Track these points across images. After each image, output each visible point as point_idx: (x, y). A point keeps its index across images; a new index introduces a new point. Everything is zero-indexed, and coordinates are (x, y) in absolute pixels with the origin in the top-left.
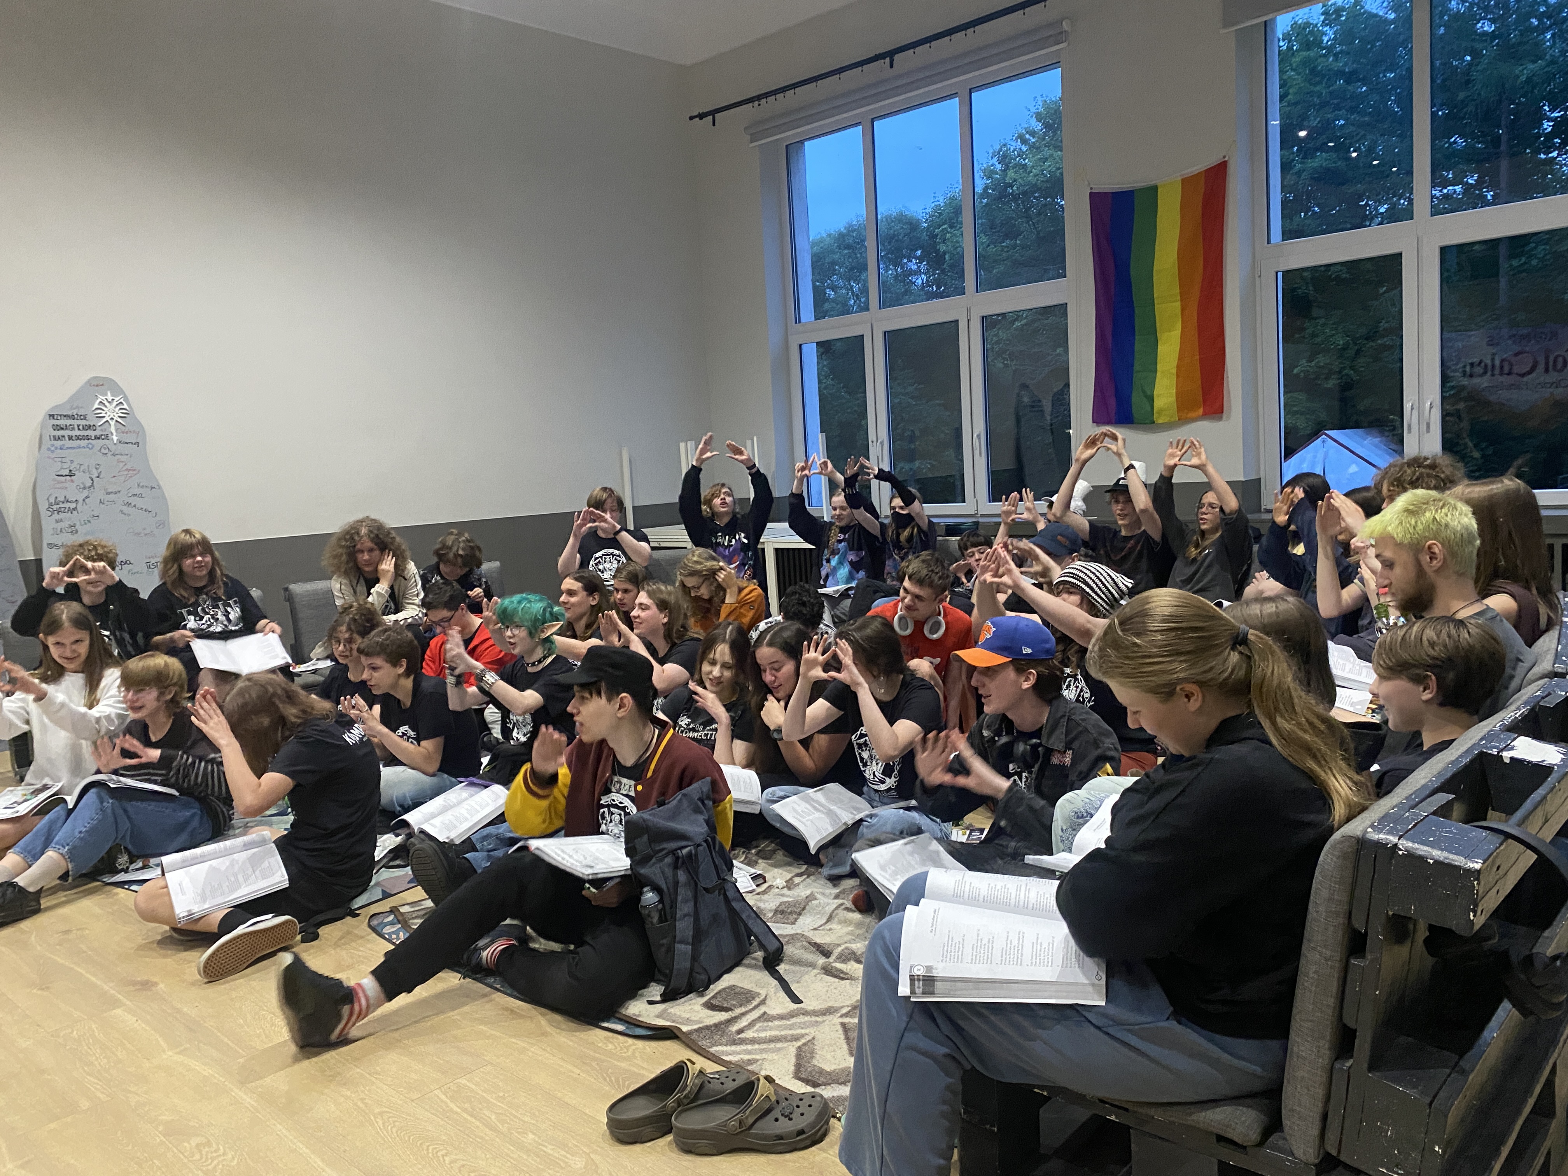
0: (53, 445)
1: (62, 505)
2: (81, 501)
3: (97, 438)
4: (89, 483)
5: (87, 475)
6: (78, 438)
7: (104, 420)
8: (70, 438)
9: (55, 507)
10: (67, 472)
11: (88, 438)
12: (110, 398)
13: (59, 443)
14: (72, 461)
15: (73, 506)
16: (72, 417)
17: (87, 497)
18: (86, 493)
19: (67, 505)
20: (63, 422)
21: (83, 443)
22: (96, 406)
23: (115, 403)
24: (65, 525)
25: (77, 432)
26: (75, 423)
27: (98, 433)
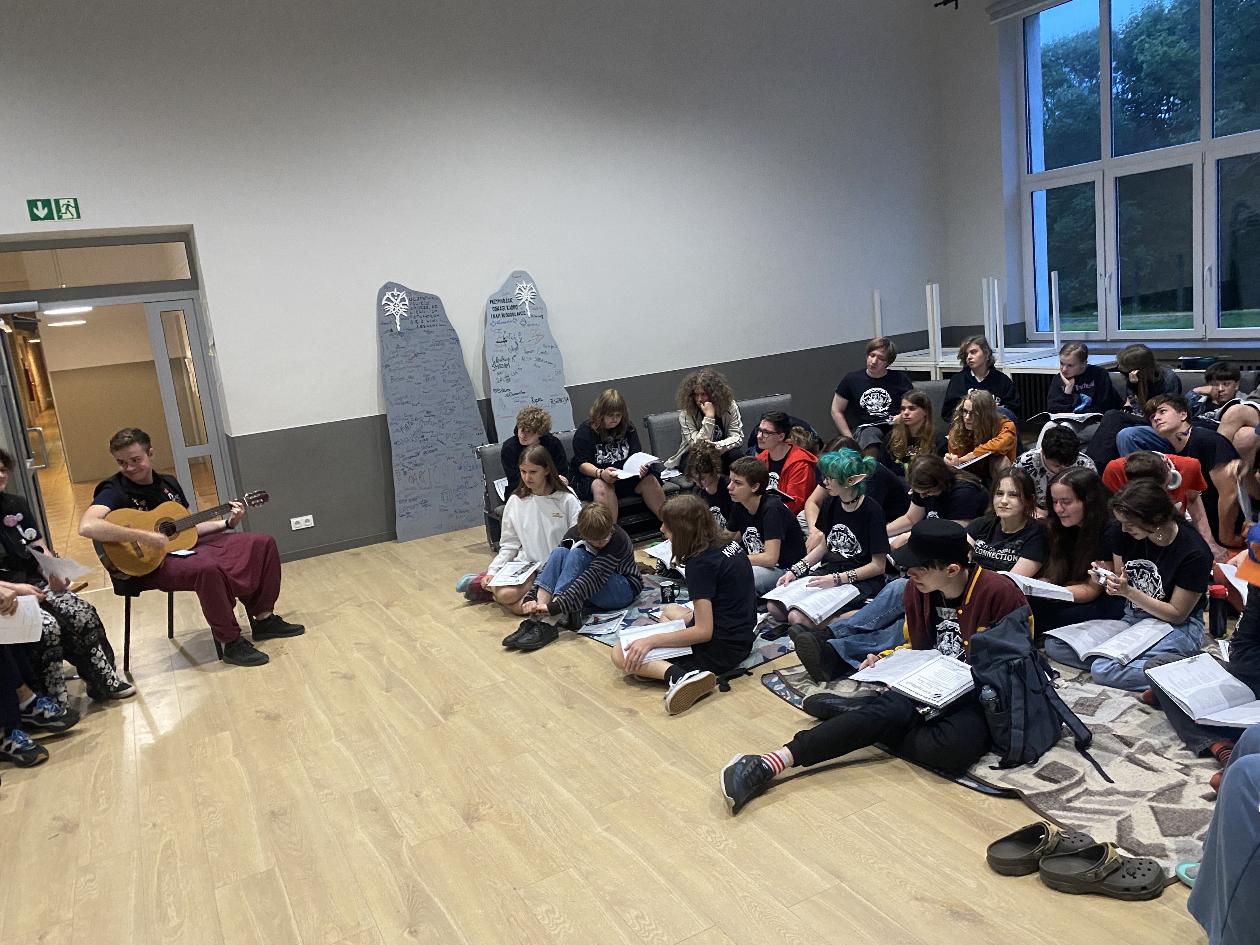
0: (493, 322)
1: (500, 363)
2: (511, 358)
3: (519, 314)
4: (515, 346)
5: (514, 341)
6: (508, 315)
7: (522, 301)
8: (503, 316)
9: (496, 364)
10: (502, 340)
11: (513, 314)
12: (525, 285)
13: (496, 320)
14: (505, 332)
15: (507, 362)
16: (503, 301)
17: (515, 356)
18: (514, 353)
19: (503, 362)
20: (499, 305)
21: (511, 318)
22: (517, 292)
23: (528, 289)
24: (503, 376)
25: (506, 311)
26: (505, 304)
27: (519, 311)
